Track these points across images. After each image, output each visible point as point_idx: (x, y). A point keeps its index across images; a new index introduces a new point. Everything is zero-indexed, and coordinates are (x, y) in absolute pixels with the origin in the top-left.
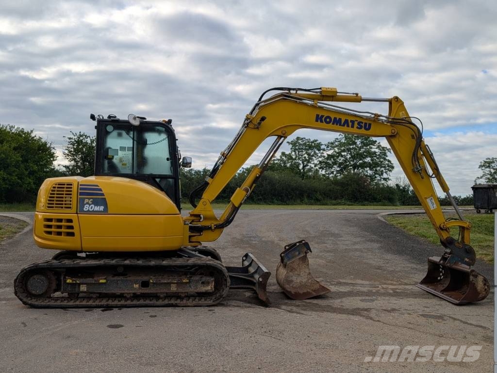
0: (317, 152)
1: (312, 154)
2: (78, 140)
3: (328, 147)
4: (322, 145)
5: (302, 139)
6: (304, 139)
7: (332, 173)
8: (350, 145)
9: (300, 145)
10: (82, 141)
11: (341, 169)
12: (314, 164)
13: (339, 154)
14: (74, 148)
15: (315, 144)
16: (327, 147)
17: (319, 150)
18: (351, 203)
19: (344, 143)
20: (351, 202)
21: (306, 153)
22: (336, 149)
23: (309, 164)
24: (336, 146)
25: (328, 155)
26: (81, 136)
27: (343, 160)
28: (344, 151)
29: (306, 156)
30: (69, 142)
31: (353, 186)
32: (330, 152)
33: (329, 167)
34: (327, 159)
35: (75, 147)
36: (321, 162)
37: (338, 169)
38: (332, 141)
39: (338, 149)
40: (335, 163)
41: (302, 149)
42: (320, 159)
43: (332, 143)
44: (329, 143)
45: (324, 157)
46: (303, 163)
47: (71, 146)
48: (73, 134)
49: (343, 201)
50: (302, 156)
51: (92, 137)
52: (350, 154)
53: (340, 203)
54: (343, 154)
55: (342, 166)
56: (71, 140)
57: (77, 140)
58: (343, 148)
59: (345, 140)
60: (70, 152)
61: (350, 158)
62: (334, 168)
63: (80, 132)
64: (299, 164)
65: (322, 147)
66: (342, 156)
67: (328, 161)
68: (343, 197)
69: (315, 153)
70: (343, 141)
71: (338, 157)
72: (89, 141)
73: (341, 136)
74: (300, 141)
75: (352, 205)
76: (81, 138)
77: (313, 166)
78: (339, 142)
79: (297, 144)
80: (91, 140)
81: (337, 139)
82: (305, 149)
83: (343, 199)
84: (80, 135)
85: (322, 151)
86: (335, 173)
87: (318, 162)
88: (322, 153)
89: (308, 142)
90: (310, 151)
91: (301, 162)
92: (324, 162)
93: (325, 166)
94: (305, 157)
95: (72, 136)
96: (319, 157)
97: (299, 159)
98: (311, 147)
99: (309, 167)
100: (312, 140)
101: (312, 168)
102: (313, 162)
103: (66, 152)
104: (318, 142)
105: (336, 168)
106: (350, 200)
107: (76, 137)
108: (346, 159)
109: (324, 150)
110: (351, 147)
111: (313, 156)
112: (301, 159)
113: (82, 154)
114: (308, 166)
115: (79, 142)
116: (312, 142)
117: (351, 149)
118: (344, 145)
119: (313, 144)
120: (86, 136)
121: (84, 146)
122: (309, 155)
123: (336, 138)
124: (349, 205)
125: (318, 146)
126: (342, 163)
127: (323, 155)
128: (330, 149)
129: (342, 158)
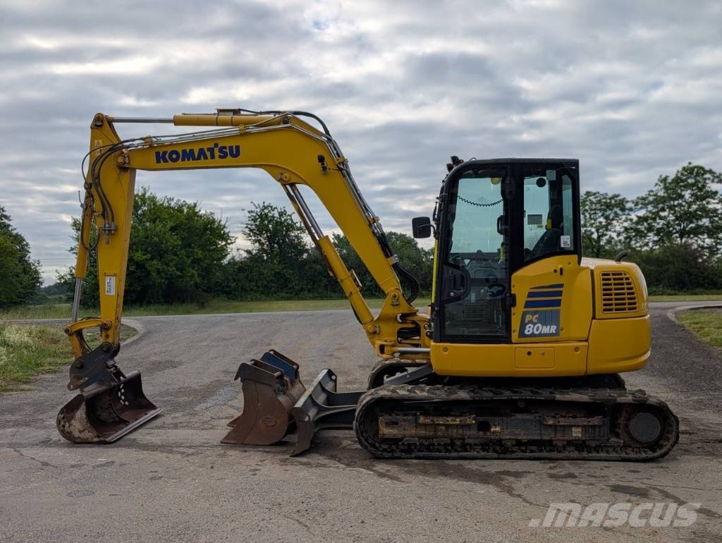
0: (620, 212)
1: (611, 217)
2: (261, 213)
3: (637, 204)
4: (627, 202)
5: (595, 194)
6: (597, 195)
7: (647, 244)
8: (675, 199)
9: (592, 203)
10: (266, 215)
11: (660, 239)
12: (615, 231)
13: (656, 216)
14: (256, 225)
15: (616, 201)
16: (635, 205)
17: (623, 210)
18: (673, 292)
19: (664, 197)
20: (675, 290)
21: (603, 215)
22: (650, 208)
23: (609, 233)
24: (650, 203)
25: (639, 218)
26: (265, 208)
27: (664, 224)
28: (663, 210)
29: (602, 219)
30: (249, 217)
31: (676, 264)
32: (642, 213)
33: (641, 237)
34: (637, 223)
35: (258, 223)
36: (626, 229)
37: (656, 238)
38: (643, 194)
39: (654, 207)
40: (650, 229)
41: (595, 209)
42: (626, 224)
43: (644, 199)
44: (638, 198)
45: (631, 220)
46: (597, 231)
47: (252, 222)
48: (255, 205)
49: (661, 289)
50: (595, 220)
51: (281, 209)
52: (673, 214)
53: (655, 292)
54: (662, 214)
55: (662, 234)
56: (253, 214)
57: (259, 214)
58: (660, 206)
59: (664, 193)
60: (251, 230)
61: (674, 221)
62: (648, 238)
63: (264, 203)
64: (592, 233)
65: (628, 205)
66: (661, 218)
67: (639, 227)
68: (660, 283)
69: (617, 215)
70: (661, 193)
71: (654, 219)
72: (277, 215)
73: (658, 187)
74: (591, 198)
75: (675, 294)
76: (266, 211)
77: (614, 235)
78: (654, 195)
79: (587, 203)
80: (279, 213)
81: (652, 191)
82: (600, 210)
83: (661, 286)
84: (264, 206)
85: (627, 212)
86: (651, 244)
87: (623, 230)
88: (628, 214)
89: (604, 198)
90: (608, 212)
91: (593, 230)
92: (632, 228)
93: (634, 234)
94: (600, 223)
95: (253, 208)
96: (625, 221)
97: (592, 225)
98: (609, 206)
99: (607, 237)
100: (610, 195)
101: (613, 238)
102: (613, 230)
103: (247, 231)
104: (620, 198)
105: (652, 237)
106: (671, 286)
107: (259, 210)
108: (669, 223)
109: (631, 210)
110: (676, 203)
111: (613, 219)
112: (594, 225)
113: (266, 232)
114: (606, 235)
115: (263, 217)
116: (610, 199)
117: (675, 206)
118: (663, 200)
119: (613, 202)
120: (272, 207)
121: (269, 222)
122: (607, 218)
123: (650, 189)
124: (669, 294)
125: (621, 205)
126: (661, 228)
127: (629, 217)
128: (641, 208)
129: (662, 222)
